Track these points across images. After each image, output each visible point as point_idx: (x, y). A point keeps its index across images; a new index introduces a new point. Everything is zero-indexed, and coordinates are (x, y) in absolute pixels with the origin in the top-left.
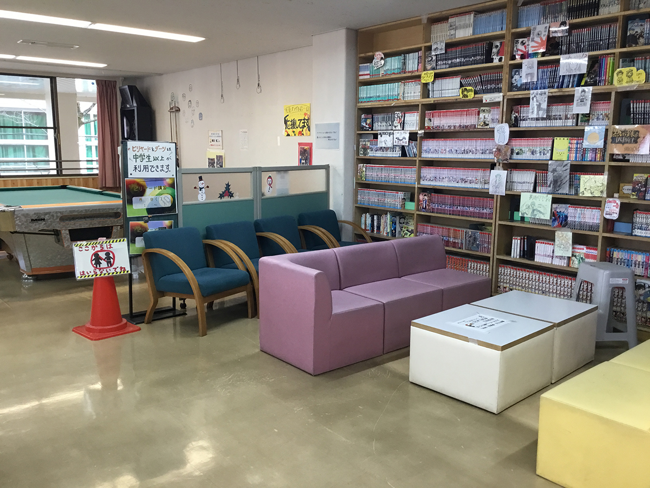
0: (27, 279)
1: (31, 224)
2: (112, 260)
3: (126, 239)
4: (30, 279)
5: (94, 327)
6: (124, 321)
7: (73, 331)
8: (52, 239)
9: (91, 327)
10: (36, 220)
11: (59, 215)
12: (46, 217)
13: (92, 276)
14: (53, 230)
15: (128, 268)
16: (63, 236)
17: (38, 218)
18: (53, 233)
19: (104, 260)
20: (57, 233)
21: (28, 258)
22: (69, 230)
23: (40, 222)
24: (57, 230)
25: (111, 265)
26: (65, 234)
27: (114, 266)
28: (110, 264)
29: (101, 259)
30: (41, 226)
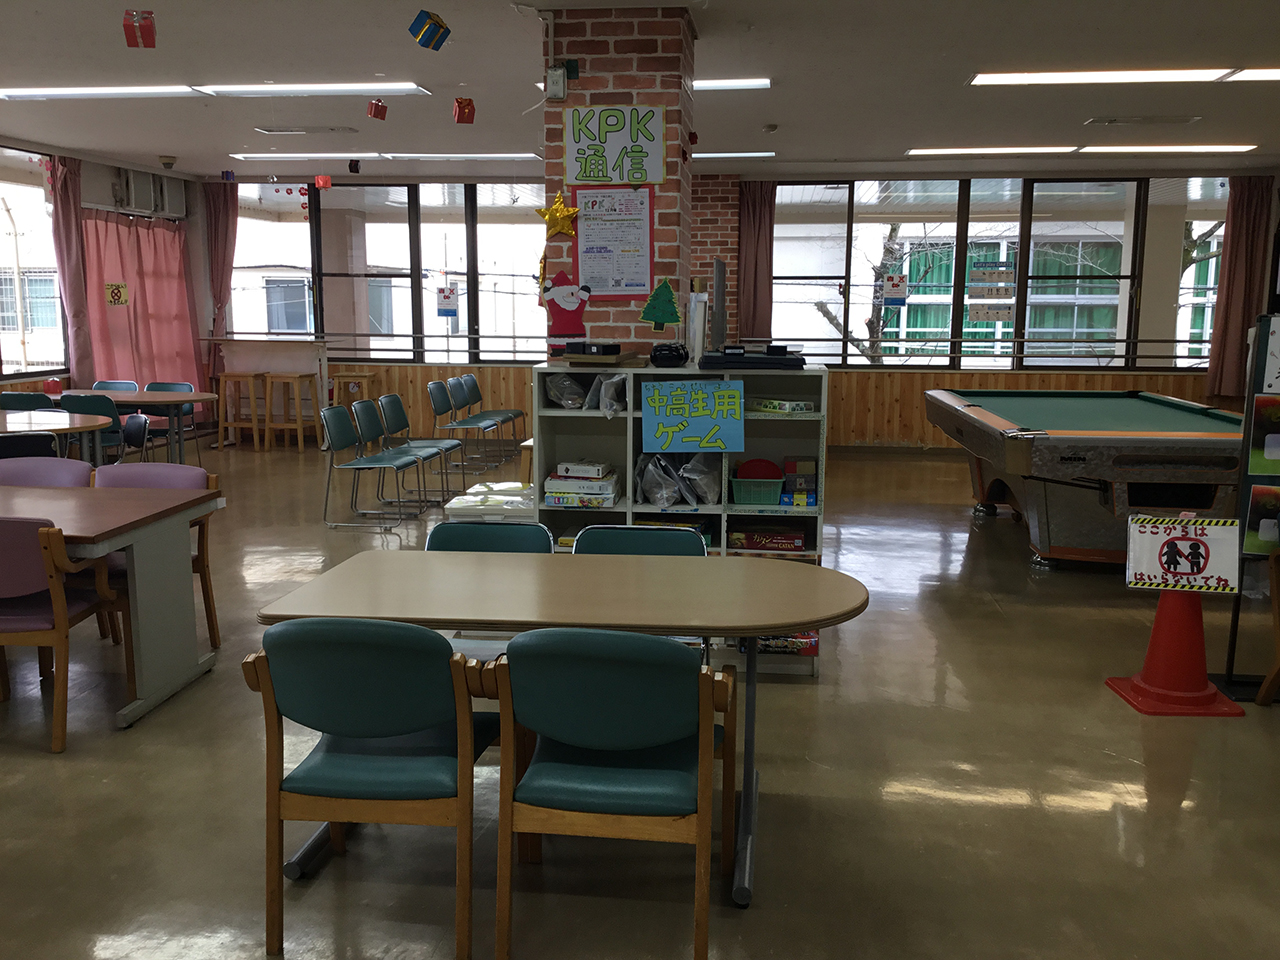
0: (1039, 563)
1: (1059, 466)
2: (1202, 561)
3: (1237, 522)
4: (1045, 565)
5: (1146, 687)
6: (1212, 688)
7: (1107, 683)
8: (1093, 496)
9: (1142, 685)
10: (1070, 459)
11: (1113, 452)
12: (1089, 455)
13: (1159, 585)
14: (1099, 481)
15: (1234, 582)
16: (1115, 495)
17: (1074, 454)
18: (1097, 486)
19: (1186, 558)
20: (1104, 487)
21: (1046, 526)
22: (1129, 484)
23: (1075, 463)
24: (1105, 481)
25: (1200, 571)
26: (1120, 490)
27: (1205, 574)
28: (1197, 567)
29: (1181, 554)
30: (1077, 471)
